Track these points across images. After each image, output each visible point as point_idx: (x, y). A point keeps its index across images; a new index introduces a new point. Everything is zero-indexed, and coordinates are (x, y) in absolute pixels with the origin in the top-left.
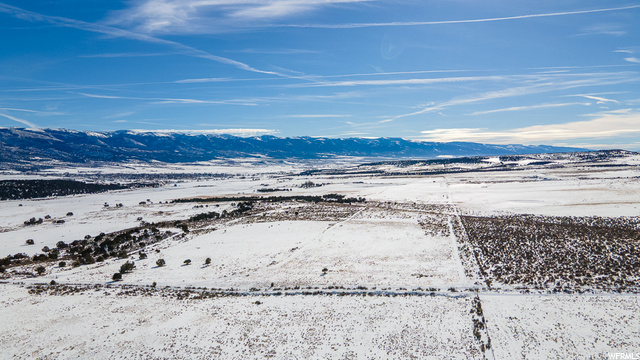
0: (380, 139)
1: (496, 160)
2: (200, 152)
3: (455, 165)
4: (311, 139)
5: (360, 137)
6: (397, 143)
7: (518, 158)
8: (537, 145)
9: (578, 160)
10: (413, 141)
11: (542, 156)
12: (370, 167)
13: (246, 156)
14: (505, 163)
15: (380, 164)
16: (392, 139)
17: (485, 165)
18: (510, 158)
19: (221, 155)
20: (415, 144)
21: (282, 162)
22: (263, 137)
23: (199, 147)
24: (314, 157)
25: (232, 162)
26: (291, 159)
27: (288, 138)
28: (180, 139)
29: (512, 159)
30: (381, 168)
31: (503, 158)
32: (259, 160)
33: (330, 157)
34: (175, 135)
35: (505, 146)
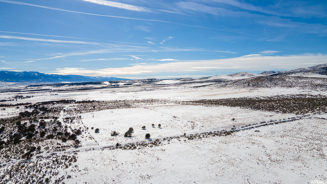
0: (25, 72)
1: (108, 83)
3: (89, 86)
5: (9, 71)
6: (36, 74)
7: (117, 82)
8: (109, 77)
10: (46, 74)
11: (127, 81)
14: (113, 84)
16: (32, 72)
20: (47, 75)
29: (114, 82)
31: (110, 82)
35: (95, 77)
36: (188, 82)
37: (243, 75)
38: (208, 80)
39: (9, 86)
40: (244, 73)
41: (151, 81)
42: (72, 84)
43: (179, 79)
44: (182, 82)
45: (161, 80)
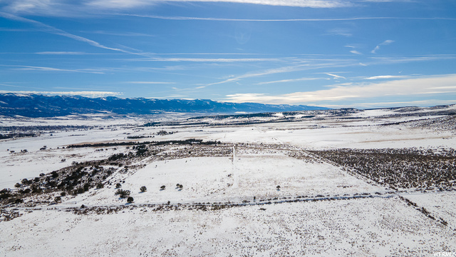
0: (196, 100)
1: (280, 115)
2: (57, 109)
3: (255, 118)
4: (145, 100)
5: (182, 99)
6: (208, 103)
7: (294, 114)
8: (298, 105)
9: (331, 114)
10: (218, 102)
11: (309, 112)
12: (197, 120)
13: (95, 112)
15: (203, 117)
16: (204, 100)
17: (275, 118)
18: (289, 114)
19: (75, 112)
20: (220, 103)
21: (125, 117)
22: (108, 98)
23: (56, 105)
24: (149, 113)
25: (86, 117)
26: (131, 114)
27: (127, 99)
28: (38, 99)
30: (204, 120)
31: (285, 114)
32: (107, 115)
33: (160, 113)
34: (34, 95)
35: (278, 106)
39: (178, 117)
41: (345, 112)
43: (394, 109)
45: (361, 111)
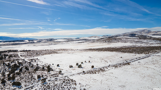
1: (27, 41)
7: (33, 40)
8: (26, 38)
9: (47, 41)
11: (38, 40)
14: (31, 41)
29: (31, 40)
31: (29, 40)
35: (17, 38)
36: (70, 40)
37: (95, 37)
38: (80, 39)
40: (96, 36)
41: (51, 40)
42: (6, 42)
43: (66, 39)
44: (67, 40)
45: (56, 39)
